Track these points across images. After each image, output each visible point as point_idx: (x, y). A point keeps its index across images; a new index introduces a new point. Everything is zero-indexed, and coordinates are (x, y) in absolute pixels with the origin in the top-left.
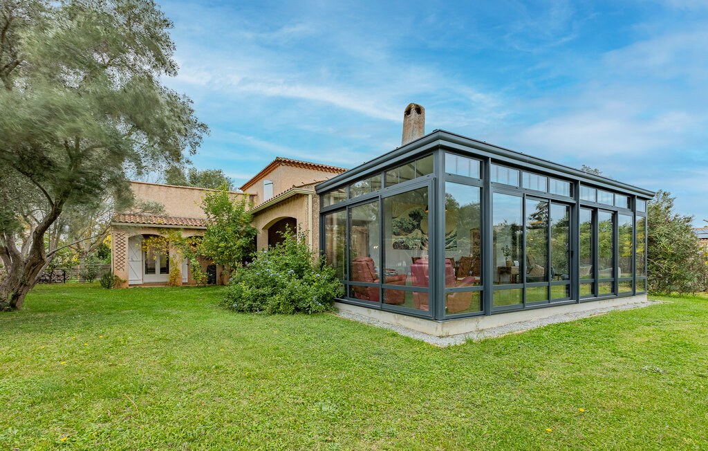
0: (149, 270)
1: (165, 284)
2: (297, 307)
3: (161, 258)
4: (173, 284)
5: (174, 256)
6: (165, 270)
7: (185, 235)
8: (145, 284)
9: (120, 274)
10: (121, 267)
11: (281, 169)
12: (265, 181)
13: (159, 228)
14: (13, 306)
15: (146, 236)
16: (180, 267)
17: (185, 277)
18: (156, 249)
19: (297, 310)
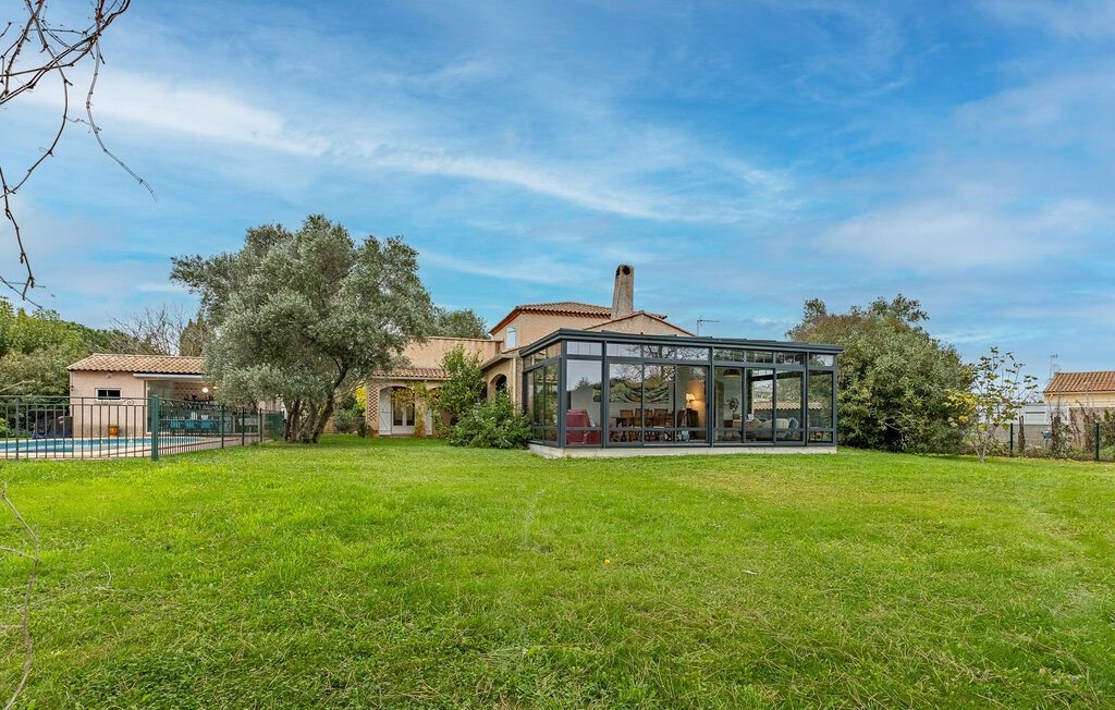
0: (397, 422)
1: (411, 436)
2: (492, 443)
3: (408, 409)
4: (418, 436)
5: (420, 408)
6: (411, 423)
7: (429, 387)
8: (393, 435)
9: (373, 425)
10: (373, 417)
11: (521, 318)
12: (508, 328)
13: (406, 380)
14: (315, 441)
15: (395, 388)
16: (424, 419)
17: (429, 430)
18: (403, 401)
19: (493, 446)
